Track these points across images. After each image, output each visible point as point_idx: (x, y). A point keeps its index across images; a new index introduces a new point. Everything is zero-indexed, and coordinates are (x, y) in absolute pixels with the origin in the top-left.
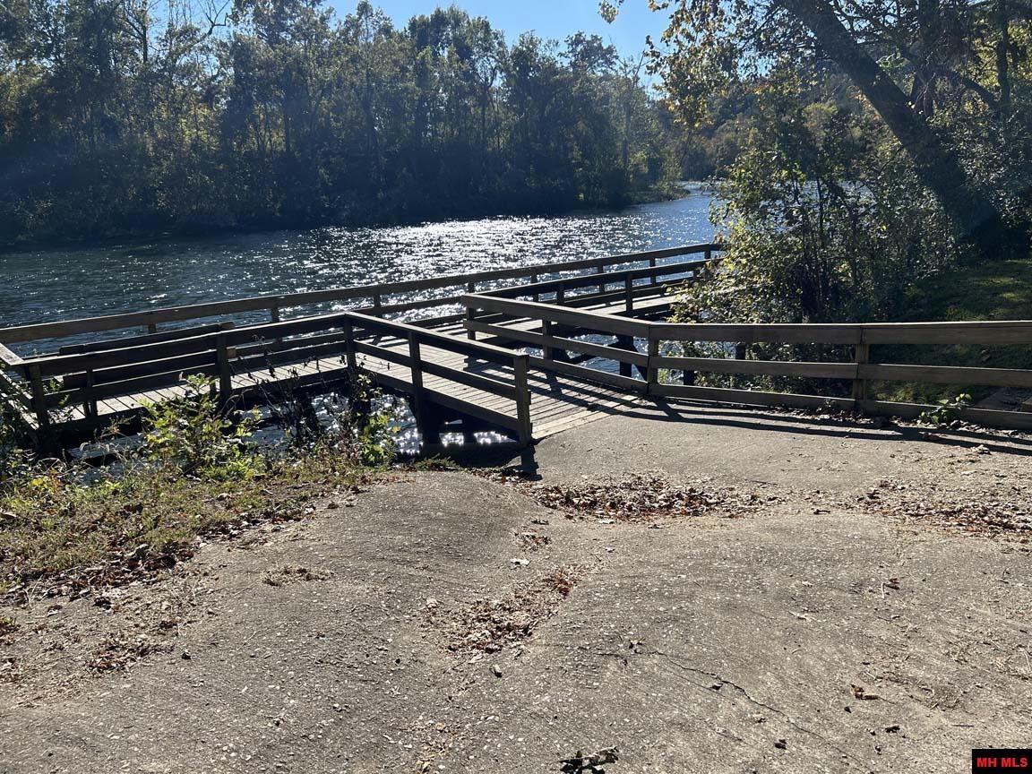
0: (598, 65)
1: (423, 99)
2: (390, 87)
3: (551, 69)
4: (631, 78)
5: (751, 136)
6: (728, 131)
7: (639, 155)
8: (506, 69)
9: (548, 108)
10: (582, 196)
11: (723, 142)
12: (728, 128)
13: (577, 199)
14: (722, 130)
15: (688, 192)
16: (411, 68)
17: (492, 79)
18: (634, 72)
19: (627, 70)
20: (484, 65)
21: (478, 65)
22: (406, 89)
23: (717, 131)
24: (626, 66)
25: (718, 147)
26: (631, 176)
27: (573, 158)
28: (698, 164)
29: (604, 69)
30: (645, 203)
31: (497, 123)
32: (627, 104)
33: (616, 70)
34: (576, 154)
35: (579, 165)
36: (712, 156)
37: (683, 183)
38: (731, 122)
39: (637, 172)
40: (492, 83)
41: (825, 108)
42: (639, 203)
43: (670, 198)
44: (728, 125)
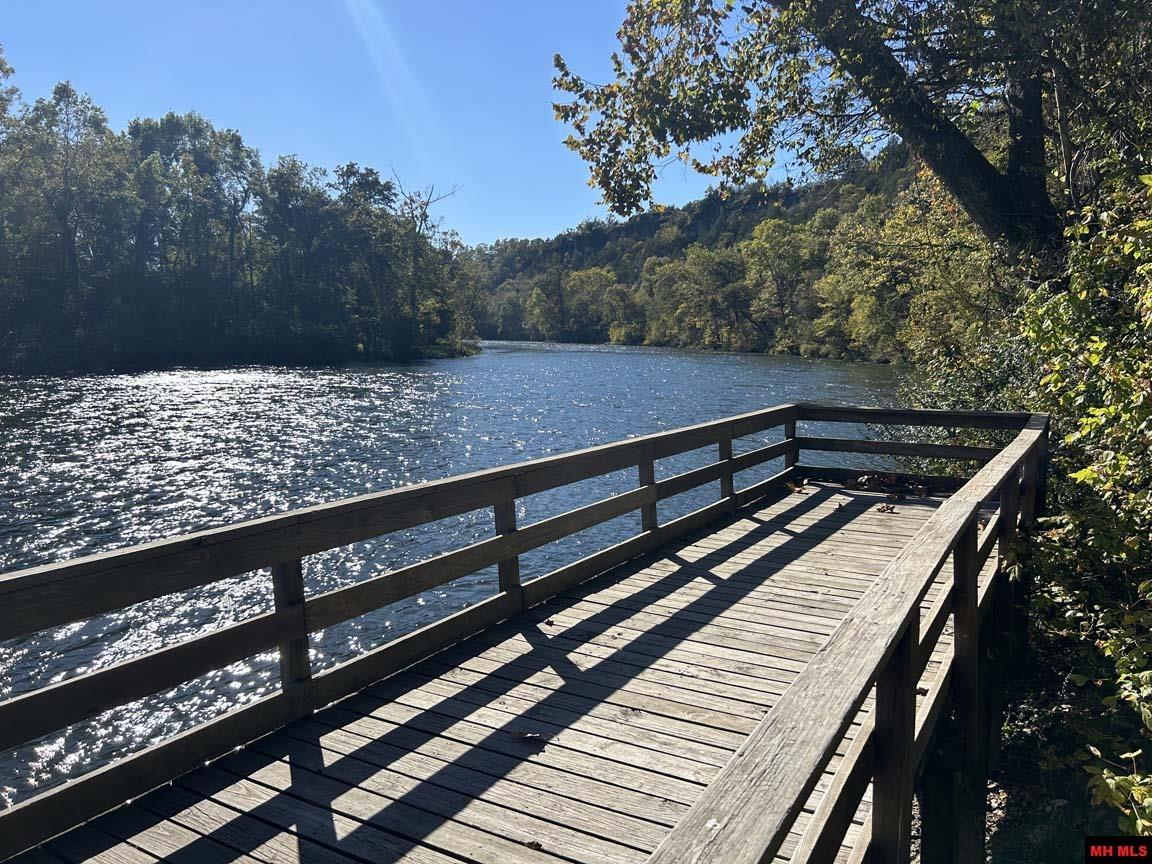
0: (374, 202)
1: (147, 215)
2: (99, 194)
3: (319, 198)
4: (419, 214)
5: (534, 296)
6: (508, 290)
7: (429, 302)
8: (261, 194)
9: (315, 242)
10: (361, 346)
11: (504, 300)
12: (509, 286)
13: (356, 350)
14: (502, 289)
15: (480, 349)
16: (131, 176)
17: (244, 202)
18: (421, 208)
19: (413, 207)
20: (233, 186)
21: (225, 185)
22: (122, 200)
23: (497, 290)
24: (412, 200)
25: (500, 305)
26: (422, 326)
27: (349, 303)
29: (381, 206)
30: (435, 358)
31: (250, 252)
33: (397, 208)
34: (351, 297)
35: (356, 311)
36: (494, 314)
37: (477, 341)
38: (511, 281)
39: (428, 323)
40: (243, 206)
41: (604, 273)
42: (430, 358)
43: (463, 354)
44: (508, 284)
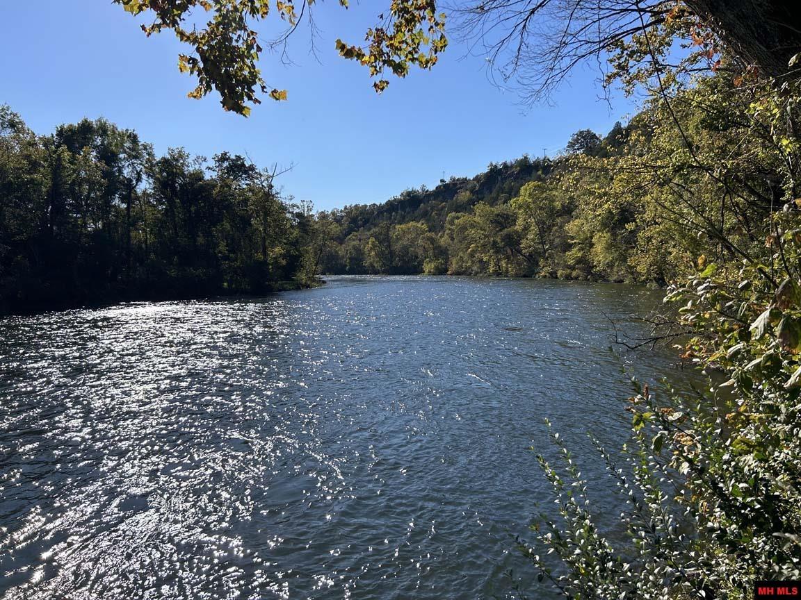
0: (241, 179)
4: (266, 186)
5: (370, 243)
6: (354, 240)
7: (277, 250)
8: (152, 175)
10: (226, 284)
11: (351, 247)
12: (354, 237)
13: (222, 287)
14: (350, 239)
15: (324, 282)
17: (138, 181)
18: (268, 181)
19: (263, 180)
23: (346, 240)
24: (261, 175)
25: (347, 250)
26: (271, 267)
27: (220, 252)
28: (334, 263)
29: (247, 182)
30: (285, 290)
32: (264, 207)
35: (226, 258)
36: (343, 257)
37: (322, 276)
38: (355, 233)
39: (276, 264)
40: (137, 184)
41: (419, 226)
42: (280, 291)
43: (308, 287)
44: (354, 235)
